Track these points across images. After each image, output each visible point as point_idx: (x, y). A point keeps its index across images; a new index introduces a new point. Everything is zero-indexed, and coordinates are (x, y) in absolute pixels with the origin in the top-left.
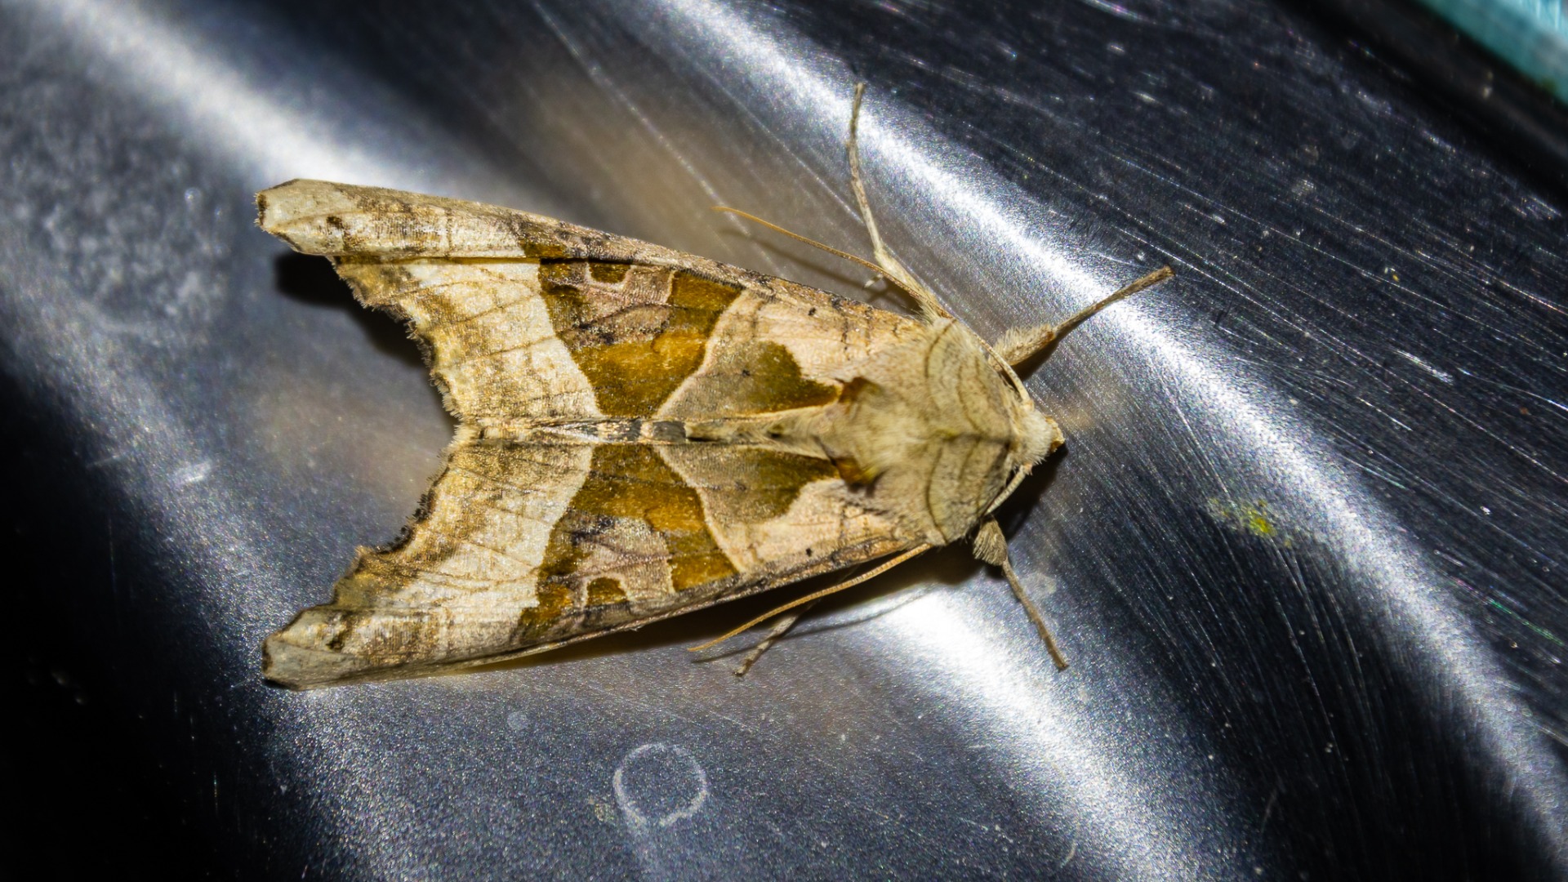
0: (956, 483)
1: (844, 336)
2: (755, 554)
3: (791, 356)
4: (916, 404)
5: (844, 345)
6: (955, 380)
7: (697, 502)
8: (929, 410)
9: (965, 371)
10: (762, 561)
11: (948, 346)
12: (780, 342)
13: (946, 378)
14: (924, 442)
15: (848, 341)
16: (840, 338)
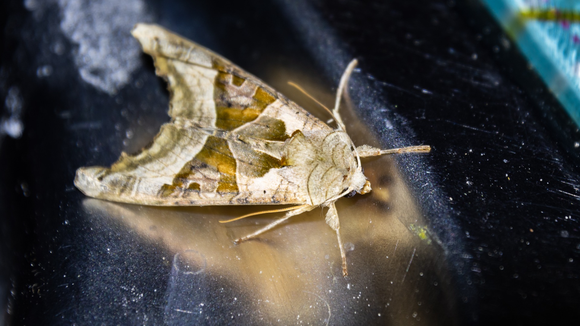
0: (320, 180)
1: (305, 124)
2: (247, 187)
3: (285, 126)
4: (315, 147)
5: (303, 127)
6: (334, 146)
7: (235, 165)
8: (319, 150)
9: (339, 146)
10: (248, 190)
11: (337, 136)
12: (283, 120)
13: (331, 144)
14: (313, 160)
15: (305, 126)
16: (303, 125)
